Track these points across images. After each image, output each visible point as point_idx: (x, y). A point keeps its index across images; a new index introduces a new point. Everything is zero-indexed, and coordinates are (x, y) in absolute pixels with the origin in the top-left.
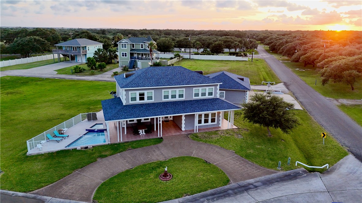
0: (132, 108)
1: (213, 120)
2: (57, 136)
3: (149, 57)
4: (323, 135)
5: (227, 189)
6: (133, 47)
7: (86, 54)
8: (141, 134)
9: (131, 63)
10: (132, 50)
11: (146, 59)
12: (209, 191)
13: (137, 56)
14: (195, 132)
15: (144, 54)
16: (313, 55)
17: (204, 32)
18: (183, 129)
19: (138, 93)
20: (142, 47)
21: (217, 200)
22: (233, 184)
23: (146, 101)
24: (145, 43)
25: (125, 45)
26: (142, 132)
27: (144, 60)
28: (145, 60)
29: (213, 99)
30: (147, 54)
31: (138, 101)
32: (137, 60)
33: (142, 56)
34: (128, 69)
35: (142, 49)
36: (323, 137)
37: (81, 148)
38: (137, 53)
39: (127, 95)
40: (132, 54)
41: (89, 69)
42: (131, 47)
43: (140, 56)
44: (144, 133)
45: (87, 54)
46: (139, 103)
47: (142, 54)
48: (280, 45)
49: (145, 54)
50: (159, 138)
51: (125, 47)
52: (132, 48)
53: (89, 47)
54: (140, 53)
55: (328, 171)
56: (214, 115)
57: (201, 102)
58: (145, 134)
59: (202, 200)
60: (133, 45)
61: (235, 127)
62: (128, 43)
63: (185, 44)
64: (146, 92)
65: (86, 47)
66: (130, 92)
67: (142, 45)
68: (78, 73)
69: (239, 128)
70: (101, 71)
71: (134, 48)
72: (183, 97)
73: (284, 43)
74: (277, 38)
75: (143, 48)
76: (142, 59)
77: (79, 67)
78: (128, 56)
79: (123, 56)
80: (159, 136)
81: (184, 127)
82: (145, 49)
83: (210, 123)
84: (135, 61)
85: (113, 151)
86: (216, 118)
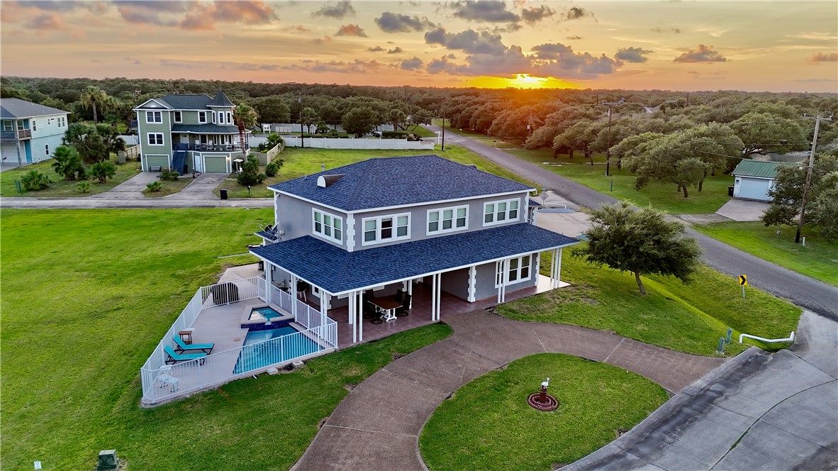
0: (373, 258)
1: (525, 274)
2: (183, 350)
3: (223, 143)
4: (741, 280)
5: (676, 406)
6: (178, 119)
7: (29, 140)
8: (389, 318)
9: (176, 158)
10: (175, 127)
11: (215, 148)
12: (652, 417)
13: (188, 143)
14: (499, 302)
15: (209, 135)
16: (578, 132)
17: (273, 88)
18: (472, 299)
19: (379, 219)
20: (203, 120)
21: (684, 429)
22: (678, 395)
23: (395, 239)
24: (209, 108)
25: (157, 114)
26: (390, 316)
27: (209, 150)
28: (213, 150)
29: (519, 225)
30: (218, 135)
31: (379, 241)
32: (193, 151)
33: (203, 140)
34: (178, 175)
35: (203, 125)
36: (743, 283)
37: (279, 369)
38: (190, 134)
39: (357, 227)
40: (176, 138)
41: (61, 178)
42: (172, 119)
43: (198, 142)
44: (394, 317)
45: (32, 143)
46: (382, 246)
47: (203, 137)
48: (479, 115)
49: (212, 135)
50: (435, 324)
51: (158, 120)
52: (175, 122)
53: (34, 122)
54: (198, 135)
55: (797, 345)
56: (526, 260)
57: (501, 233)
58: (396, 318)
59: (656, 435)
60: (178, 114)
61: (563, 284)
62: (165, 108)
63: (273, 112)
64: (395, 218)
65: (26, 121)
66: (364, 220)
67: (202, 114)
68: (37, 190)
69: (573, 286)
70: (102, 181)
71: (181, 122)
72: (464, 225)
73: (489, 111)
74: (469, 102)
75: (206, 122)
76: (204, 149)
77: (39, 173)
78: (167, 142)
79: (152, 142)
80: (434, 319)
81: (473, 295)
82: (210, 124)
83: (519, 280)
84: (187, 153)
85: (364, 365)
86: (530, 267)
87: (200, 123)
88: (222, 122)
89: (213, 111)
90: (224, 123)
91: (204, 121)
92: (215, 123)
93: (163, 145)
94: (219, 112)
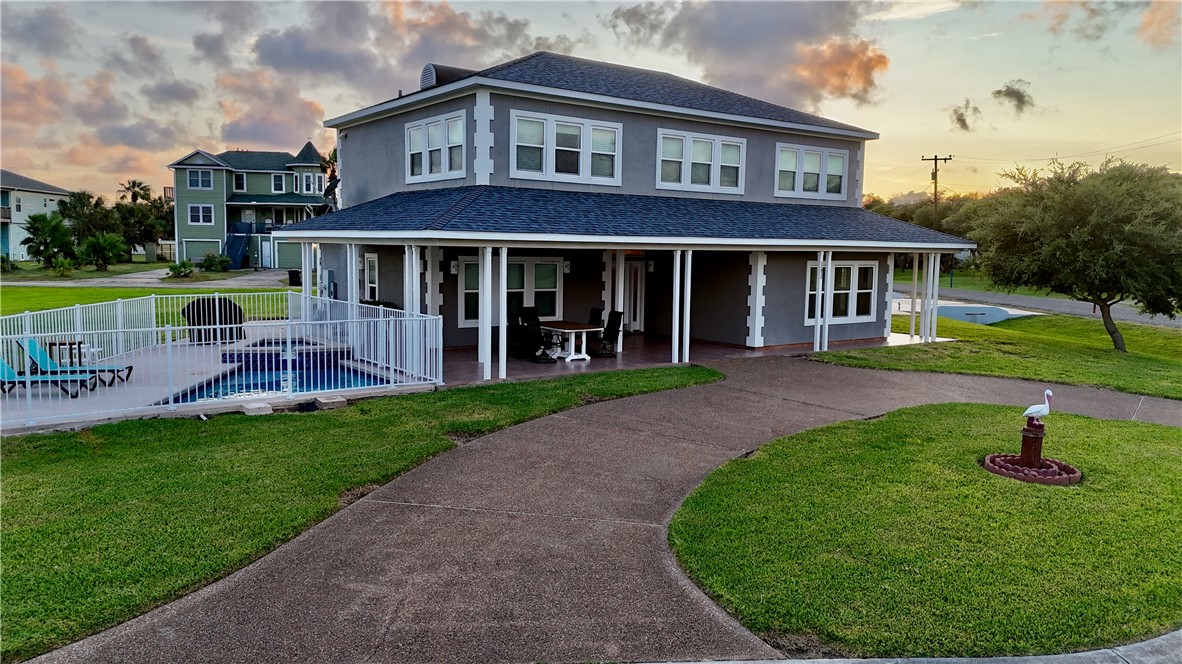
6: (240, 186)
9: (231, 244)
10: (232, 197)
13: (254, 221)
15: (288, 207)
18: (757, 340)
20: (278, 187)
23: (586, 178)
24: (290, 168)
25: (206, 174)
26: (574, 354)
30: (302, 207)
32: (259, 234)
33: (278, 218)
35: (278, 195)
38: (257, 208)
40: (234, 213)
41: (36, 265)
42: (229, 185)
43: (269, 220)
44: (584, 355)
45: (11, 227)
47: (279, 209)
49: (292, 207)
50: (680, 367)
51: (207, 183)
52: (235, 190)
54: (270, 207)
58: (588, 358)
60: (239, 178)
62: (219, 165)
64: (587, 128)
65: (5, 193)
67: (278, 179)
70: (101, 270)
71: (245, 191)
75: (284, 192)
78: (219, 219)
79: (196, 218)
80: (675, 359)
81: (758, 331)
82: (290, 195)
83: (852, 318)
84: (250, 239)
85: (505, 407)
86: (874, 292)
87: (273, 191)
88: (308, 189)
89: (296, 174)
90: (311, 192)
91: (281, 190)
92: (298, 192)
93: (213, 223)
94: (305, 174)
